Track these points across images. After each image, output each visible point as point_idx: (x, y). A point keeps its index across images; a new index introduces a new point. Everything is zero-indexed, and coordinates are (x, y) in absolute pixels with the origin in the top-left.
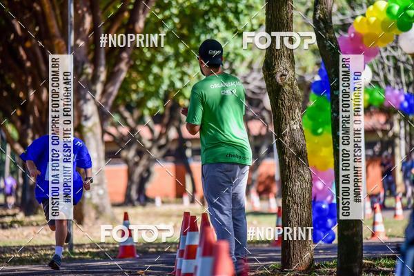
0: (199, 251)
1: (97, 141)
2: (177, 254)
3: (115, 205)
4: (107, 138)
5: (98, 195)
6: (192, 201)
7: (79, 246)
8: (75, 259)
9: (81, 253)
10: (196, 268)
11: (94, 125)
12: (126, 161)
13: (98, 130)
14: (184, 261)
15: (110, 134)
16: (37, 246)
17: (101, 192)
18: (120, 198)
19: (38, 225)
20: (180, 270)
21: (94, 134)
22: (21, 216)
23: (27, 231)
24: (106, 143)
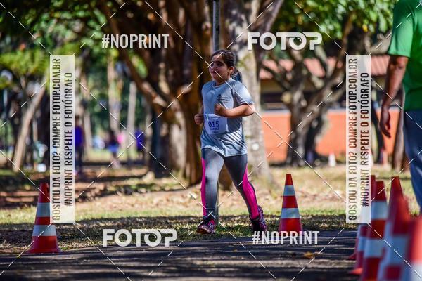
0: (388, 228)
1: (250, 78)
2: (358, 232)
3: (273, 165)
4: (264, 74)
5: (252, 150)
6: (378, 161)
7: (225, 218)
8: (221, 236)
9: (229, 228)
10: (384, 251)
11: (247, 57)
12: (290, 106)
13: (252, 64)
14: (368, 242)
15: (268, 69)
16: (171, 218)
17: (256, 147)
18: (281, 156)
19: (172, 190)
20: (362, 253)
21: (247, 69)
22: (149, 178)
23: (158, 198)
24: (263, 82)
